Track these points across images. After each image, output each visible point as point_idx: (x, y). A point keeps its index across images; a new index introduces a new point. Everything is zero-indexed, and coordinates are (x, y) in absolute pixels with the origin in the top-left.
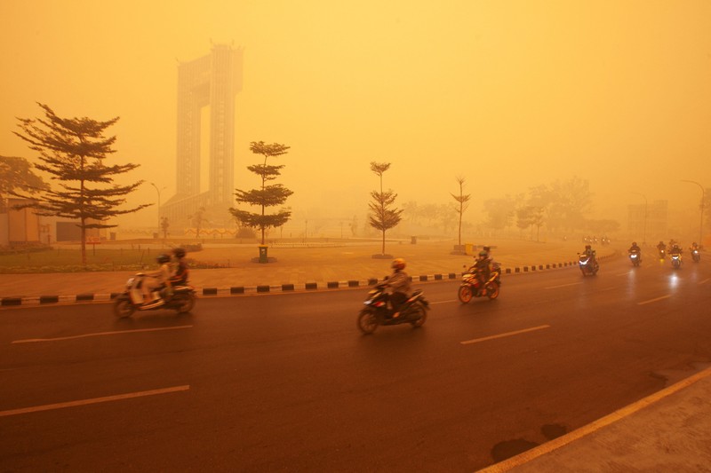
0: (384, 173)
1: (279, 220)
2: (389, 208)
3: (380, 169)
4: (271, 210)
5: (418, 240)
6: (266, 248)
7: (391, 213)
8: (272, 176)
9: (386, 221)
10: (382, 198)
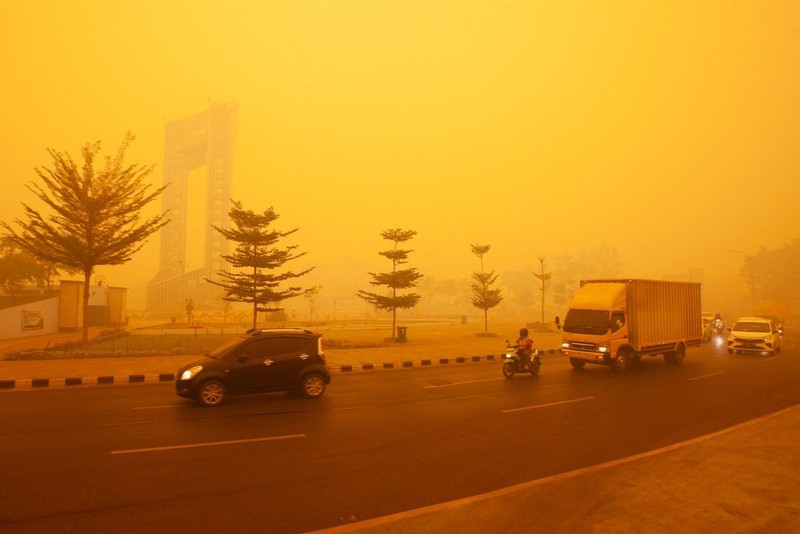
0: (485, 255)
1: (409, 302)
2: (491, 288)
3: (481, 250)
4: (401, 292)
5: (469, 320)
6: (405, 328)
7: (491, 293)
8: (401, 260)
9: (488, 301)
10: (483, 278)
